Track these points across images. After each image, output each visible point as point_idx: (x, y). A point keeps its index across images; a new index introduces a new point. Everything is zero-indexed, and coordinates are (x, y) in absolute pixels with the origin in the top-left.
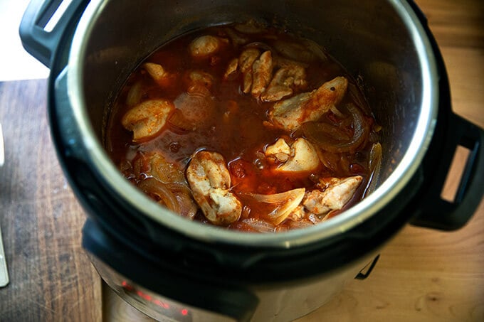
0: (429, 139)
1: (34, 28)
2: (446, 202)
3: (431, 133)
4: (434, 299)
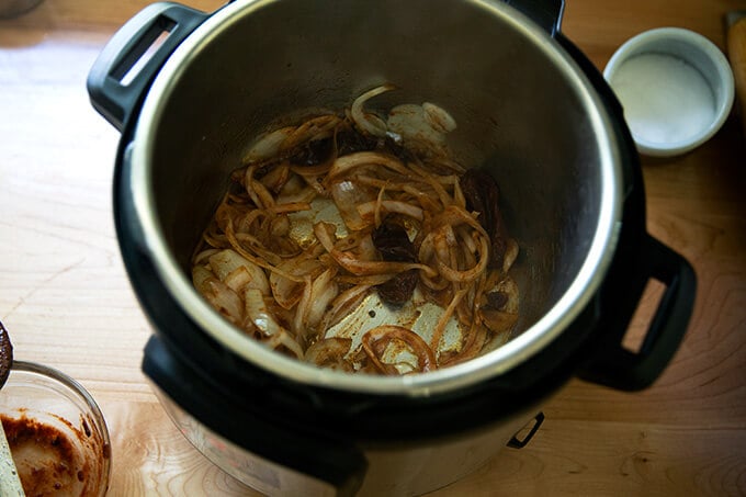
0: (613, 247)
1: (107, 80)
2: (628, 353)
3: (615, 239)
4: (645, 460)
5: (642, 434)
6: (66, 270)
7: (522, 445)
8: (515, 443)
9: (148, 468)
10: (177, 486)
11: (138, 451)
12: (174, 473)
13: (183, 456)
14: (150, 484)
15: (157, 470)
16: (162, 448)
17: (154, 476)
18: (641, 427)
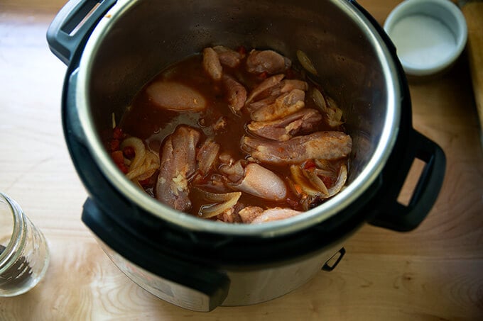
1: (59, 32)
2: (401, 206)
4: (409, 279)
5: (408, 263)
6: (44, 161)
7: (331, 269)
8: (327, 268)
9: (95, 284)
10: (113, 296)
11: (88, 274)
12: (111, 287)
13: (117, 276)
14: (96, 294)
15: (101, 285)
16: (104, 272)
17: (98, 289)
18: (407, 257)
